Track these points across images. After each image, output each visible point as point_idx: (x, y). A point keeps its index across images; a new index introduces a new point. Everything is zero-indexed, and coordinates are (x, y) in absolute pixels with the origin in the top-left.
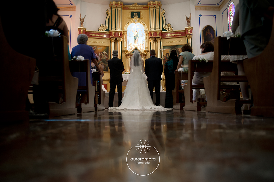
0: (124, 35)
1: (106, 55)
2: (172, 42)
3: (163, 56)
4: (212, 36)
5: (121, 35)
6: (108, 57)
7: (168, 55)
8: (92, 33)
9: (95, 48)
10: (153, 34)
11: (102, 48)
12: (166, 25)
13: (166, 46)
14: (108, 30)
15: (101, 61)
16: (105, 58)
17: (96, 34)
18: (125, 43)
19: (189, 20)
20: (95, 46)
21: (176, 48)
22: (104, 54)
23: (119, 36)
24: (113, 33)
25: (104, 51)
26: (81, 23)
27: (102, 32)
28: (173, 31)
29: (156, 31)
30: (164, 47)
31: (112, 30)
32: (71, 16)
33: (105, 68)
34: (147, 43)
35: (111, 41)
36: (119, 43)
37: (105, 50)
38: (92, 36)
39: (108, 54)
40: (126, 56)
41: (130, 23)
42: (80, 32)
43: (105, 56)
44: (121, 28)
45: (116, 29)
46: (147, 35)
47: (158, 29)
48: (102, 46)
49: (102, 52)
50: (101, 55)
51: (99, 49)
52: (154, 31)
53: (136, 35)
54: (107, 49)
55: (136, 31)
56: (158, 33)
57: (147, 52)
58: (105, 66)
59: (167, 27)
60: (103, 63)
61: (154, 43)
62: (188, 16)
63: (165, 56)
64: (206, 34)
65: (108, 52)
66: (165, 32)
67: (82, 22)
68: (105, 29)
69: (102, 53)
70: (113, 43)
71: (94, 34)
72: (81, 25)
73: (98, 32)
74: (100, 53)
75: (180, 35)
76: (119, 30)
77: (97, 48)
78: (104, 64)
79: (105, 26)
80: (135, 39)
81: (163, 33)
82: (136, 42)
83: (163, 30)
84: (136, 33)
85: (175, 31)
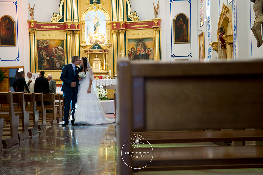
0: (82, 26)
1: (61, 50)
2: (139, 34)
3: (128, 50)
4: (184, 26)
5: (78, 28)
6: (64, 53)
7: (133, 49)
8: (43, 25)
9: (48, 43)
10: (116, 26)
11: (56, 42)
12: (131, 13)
13: (132, 39)
14: (62, 20)
15: (56, 58)
16: (60, 54)
17: (48, 25)
18: (83, 35)
19: (156, 10)
20: (48, 40)
21: (143, 41)
22: (58, 49)
23: (76, 28)
24: (69, 25)
25: (59, 46)
26: (31, 15)
27: (56, 22)
28: (140, 21)
29: (119, 22)
30: (129, 40)
31: (68, 21)
32: (16, 2)
33: (61, 66)
34: (109, 35)
35: (66, 34)
36: (76, 36)
37: (60, 44)
38: (43, 28)
39: (64, 49)
40: (85, 52)
41: (88, 10)
42: (30, 25)
43: (60, 52)
44: (78, 18)
45: (72, 20)
46: (109, 25)
47: (121, 20)
48: (56, 40)
49: (56, 47)
50: (55, 51)
51: (53, 44)
52: (117, 22)
53: (97, 23)
54: (62, 44)
55: (96, 18)
56: (121, 24)
57: (109, 46)
58: (60, 63)
59: (132, 16)
60: (58, 60)
61: (117, 35)
62: (156, 6)
63: (130, 50)
64: (178, 25)
65: (63, 47)
66: (129, 23)
67: (32, 13)
68: (59, 19)
69: (56, 49)
70: (69, 36)
71: (46, 25)
72: (31, 17)
73: (50, 23)
74: (55, 48)
75: (147, 27)
76: (76, 21)
77: (51, 43)
78: (59, 62)
79: (58, 15)
80: (95, 28)
81: (128, 23)
82: (97, 31)
83: (128, 19)
84: (97, 20)
85: (141, 21)
